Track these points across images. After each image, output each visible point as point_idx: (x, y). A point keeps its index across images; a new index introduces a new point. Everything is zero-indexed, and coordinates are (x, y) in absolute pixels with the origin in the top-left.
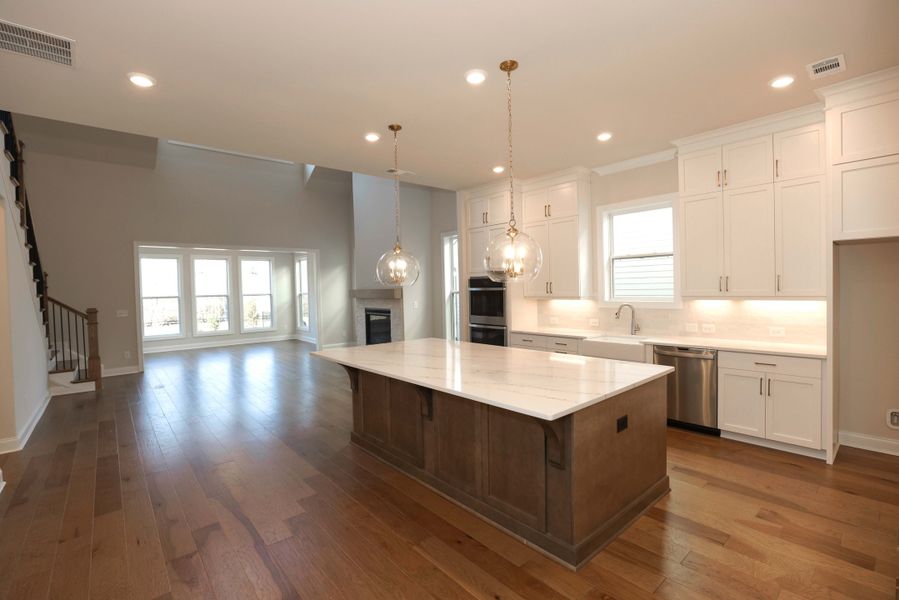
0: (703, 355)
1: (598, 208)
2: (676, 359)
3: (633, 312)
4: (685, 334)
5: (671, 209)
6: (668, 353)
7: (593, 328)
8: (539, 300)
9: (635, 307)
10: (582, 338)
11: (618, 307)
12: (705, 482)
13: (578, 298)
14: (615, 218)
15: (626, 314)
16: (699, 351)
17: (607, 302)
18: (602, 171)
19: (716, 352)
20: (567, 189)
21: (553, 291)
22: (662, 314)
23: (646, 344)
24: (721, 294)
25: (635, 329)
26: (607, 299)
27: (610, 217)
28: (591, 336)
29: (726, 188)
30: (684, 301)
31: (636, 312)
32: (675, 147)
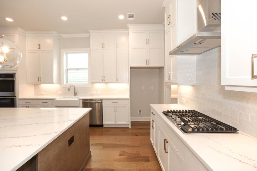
0: (97, 101)
1: (62, 50)
2: (89, 103)
3: (75, 88)
4: (92, 95)
5: (87, 54)
6: (87, 102)
7: (60, 95)
8: (35, 84)
9: (75, 86)
10: (54, 99)
11: (69, 86)
12: (102, 147)
13: (53, 83)
14: (68, 54)
15: (72, 89)
16: (95, 100)
17: (65, 85)
18: (64, 36)
19: (101, 100)
20: (49, 41)
21: (42, 80)
22: (85, 89)
23: (80, 99)
24: (103, 81)
25: (76, 94)
26: (65, 83)
27: (67, 54)
28: (58, 98)
29: (104, 48)
30: (91, 84)
31: (76, 88)
32: (89, 33)
